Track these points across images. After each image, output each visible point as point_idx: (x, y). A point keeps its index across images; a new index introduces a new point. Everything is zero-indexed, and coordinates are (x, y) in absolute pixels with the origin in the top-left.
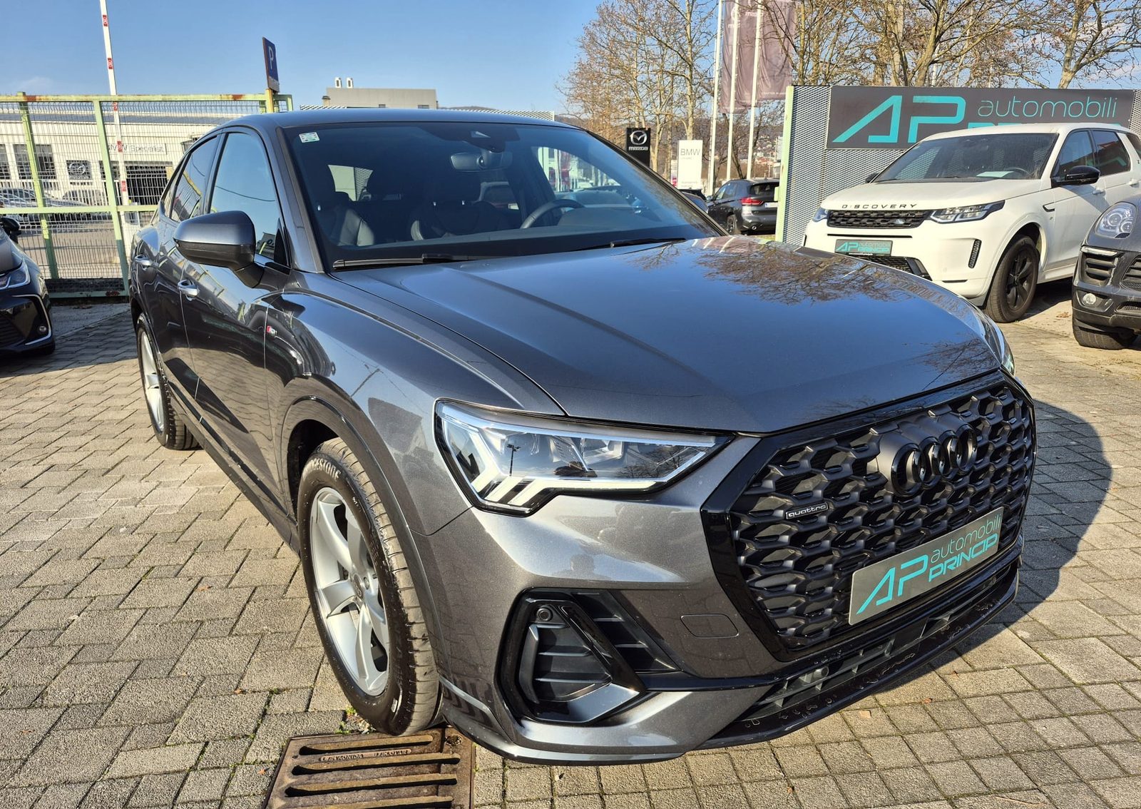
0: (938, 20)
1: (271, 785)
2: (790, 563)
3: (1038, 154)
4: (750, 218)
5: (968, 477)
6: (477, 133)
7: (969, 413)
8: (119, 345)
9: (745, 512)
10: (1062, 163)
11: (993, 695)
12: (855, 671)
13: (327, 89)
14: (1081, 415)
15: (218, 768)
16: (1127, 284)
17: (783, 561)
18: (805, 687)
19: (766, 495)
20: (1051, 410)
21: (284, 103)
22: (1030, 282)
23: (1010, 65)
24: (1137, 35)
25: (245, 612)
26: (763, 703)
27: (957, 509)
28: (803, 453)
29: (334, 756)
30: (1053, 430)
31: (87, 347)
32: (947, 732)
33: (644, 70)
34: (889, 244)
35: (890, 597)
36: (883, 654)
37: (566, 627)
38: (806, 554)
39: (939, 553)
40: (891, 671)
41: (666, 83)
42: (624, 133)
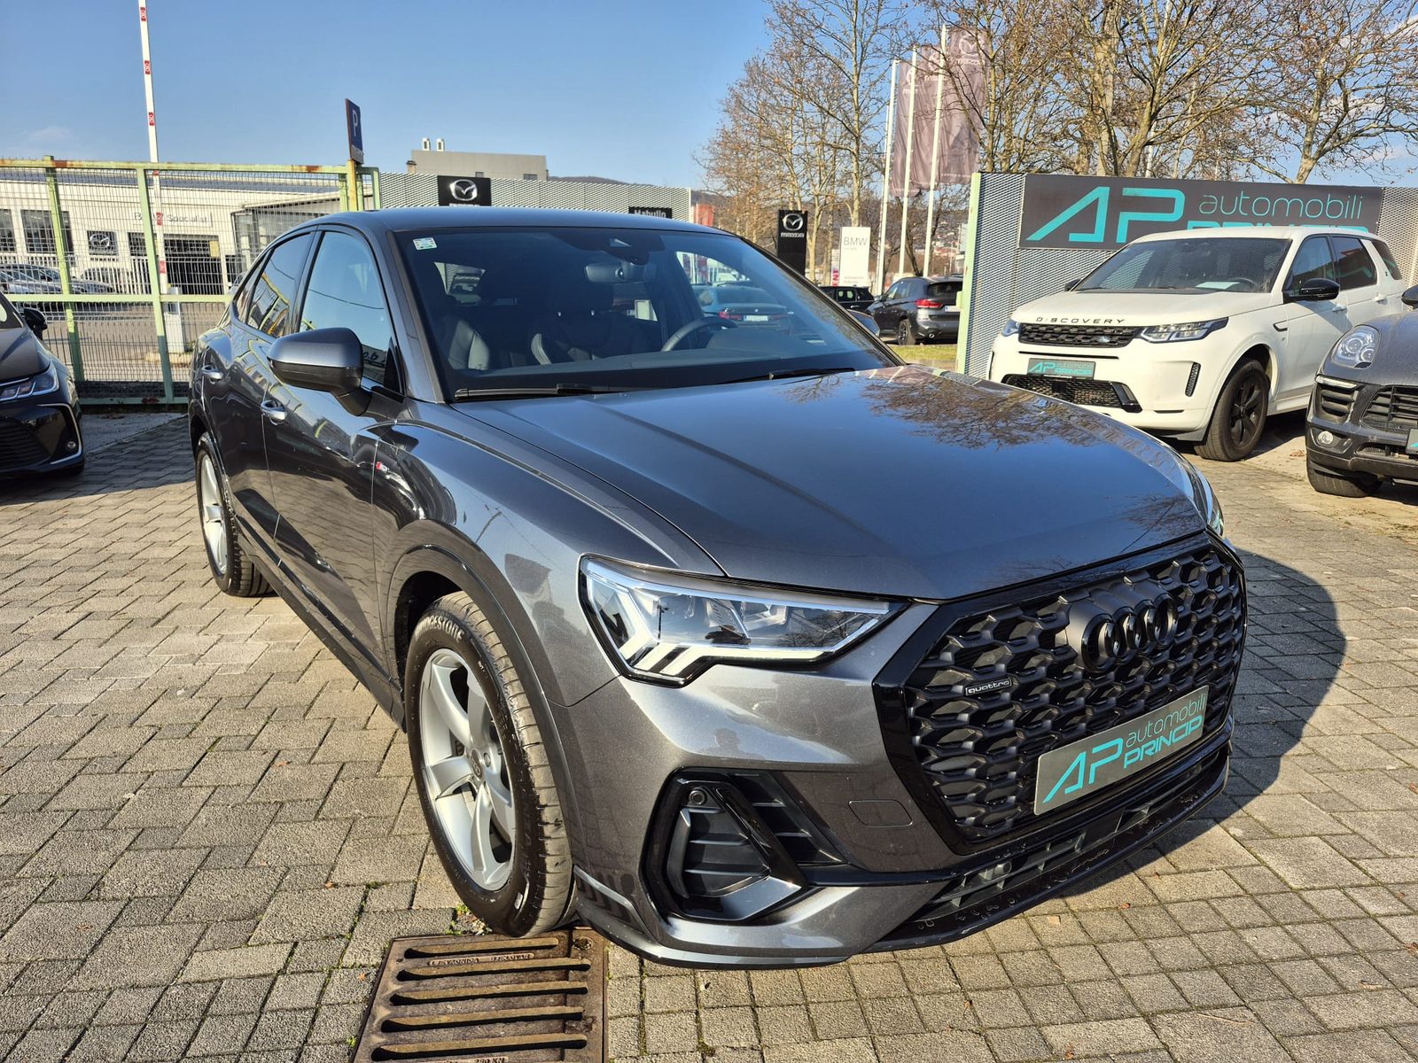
0: (1154, 94)
1: (374, 992)
2: (970, 744)
3: (1269, 261)
4: (926, 324)
5: (1167, 652)
6: (617, 241)
7: (1170, 580)
8: (161, 466)
9: (921, 687)
10: (1296, 273)
11: (1199, 900)
12: (1041, 868)
13: (413, 151)
14: (1313, 576)
15: (311, 972)
16: (1368, 422)
17: (962, 742)
18: (985, 884)
19: (944, 668)
20: (1280, 570)
21: (369, 177)
22: (1258, 414)
23: (1240, 148)
24: (1391, 117)
25: (332, 793)
26: (938, 901)
27: (1154, 687)
28: (985, 622)
29: (445, 960)
30: (1279, 593)
31: (122, 467)
32: (1146, 941)
33: (801, 140)
34: (1092, 365)
35: (1080, 785)
36: (1073, 850)
37: (722, 812)
38: (988, 734)
39: (1135, 736)
40: (1082, 869)
41: (827, 157)
42: (775, 216)
